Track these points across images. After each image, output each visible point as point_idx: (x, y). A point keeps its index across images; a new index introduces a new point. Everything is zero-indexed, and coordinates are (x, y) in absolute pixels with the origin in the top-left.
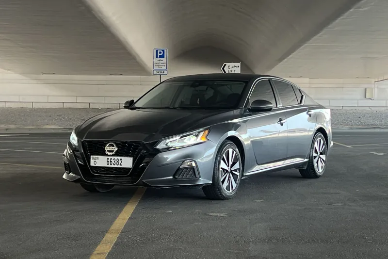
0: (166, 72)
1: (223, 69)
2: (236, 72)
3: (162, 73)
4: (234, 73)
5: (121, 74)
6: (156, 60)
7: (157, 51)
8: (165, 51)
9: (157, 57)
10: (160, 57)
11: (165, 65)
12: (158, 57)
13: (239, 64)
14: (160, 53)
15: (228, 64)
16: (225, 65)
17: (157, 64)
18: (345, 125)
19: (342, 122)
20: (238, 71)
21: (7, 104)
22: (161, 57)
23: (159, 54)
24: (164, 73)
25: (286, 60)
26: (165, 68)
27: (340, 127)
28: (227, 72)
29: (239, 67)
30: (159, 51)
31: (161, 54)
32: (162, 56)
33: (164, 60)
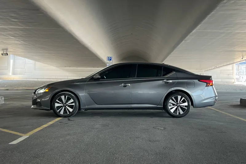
6: (108, 61)
8: (112, 57)
11: (112, 63)
17: (108, 63)
22: (110, 60)
23: (109, 59)
32: (111, 60)
33: (111, 61)
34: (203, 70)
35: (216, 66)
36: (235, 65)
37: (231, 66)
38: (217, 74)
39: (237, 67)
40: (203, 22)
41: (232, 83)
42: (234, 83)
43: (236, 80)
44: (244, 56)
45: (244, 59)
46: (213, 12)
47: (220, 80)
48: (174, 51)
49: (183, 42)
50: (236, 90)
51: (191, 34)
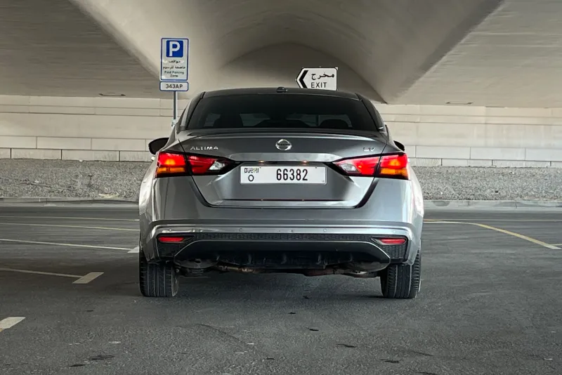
0: (185, 85)
1: (301, 80)
2: (328, 88)
3: (177, 86)
4: (323, 88)
5: (123, 95)
6: (166, 61)
7: (168, 42)
8: (185, 43)
9: (168, 55)
10: (173, 56)
11: (185, 70)
12: (171, 54)
13: (333, 71)
14: (175, 46)
15: (311, 71)
16: (306, 72)
17: (167, 70)
18: (551, 198)
19: (546, 192)
20: (331, 85)
22: (175, 54)
23: (172, 50)
24: (181, 89)
25: (436, 66)
26: (183, 77)
27: (541, 202)
28: (309, 87)
29: (333, 76)
30: (171, 43)
31: (176, 50)
32: (179, 54)
33: (182, 61)
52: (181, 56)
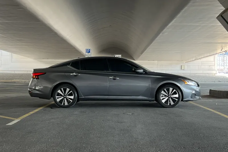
6: (87, 54)
8: (90, 50)
11: (90, 55)
16: (115, 55)
21: (28, 72)
22: (88, 52)
23: (88, 51)
30: (88, 50)
32: (89, 52)
33: (90, 53)
34: (185, 62)
35: (197, 57)
36: (216, 56)
37: (212, 57)
38: (198, 65)
39: (222, 58)
40: (177, 16)
41: (214, 74)
42: (216, 75)
43: (217, 72)
44: (223, 48)
45: (223, 50)
46: (186, 8)
47: (201, 72)
48: (153, 43)
49: (161, 34)
50: (215, 82)
51: (168, 27)
52: (90, 52)
